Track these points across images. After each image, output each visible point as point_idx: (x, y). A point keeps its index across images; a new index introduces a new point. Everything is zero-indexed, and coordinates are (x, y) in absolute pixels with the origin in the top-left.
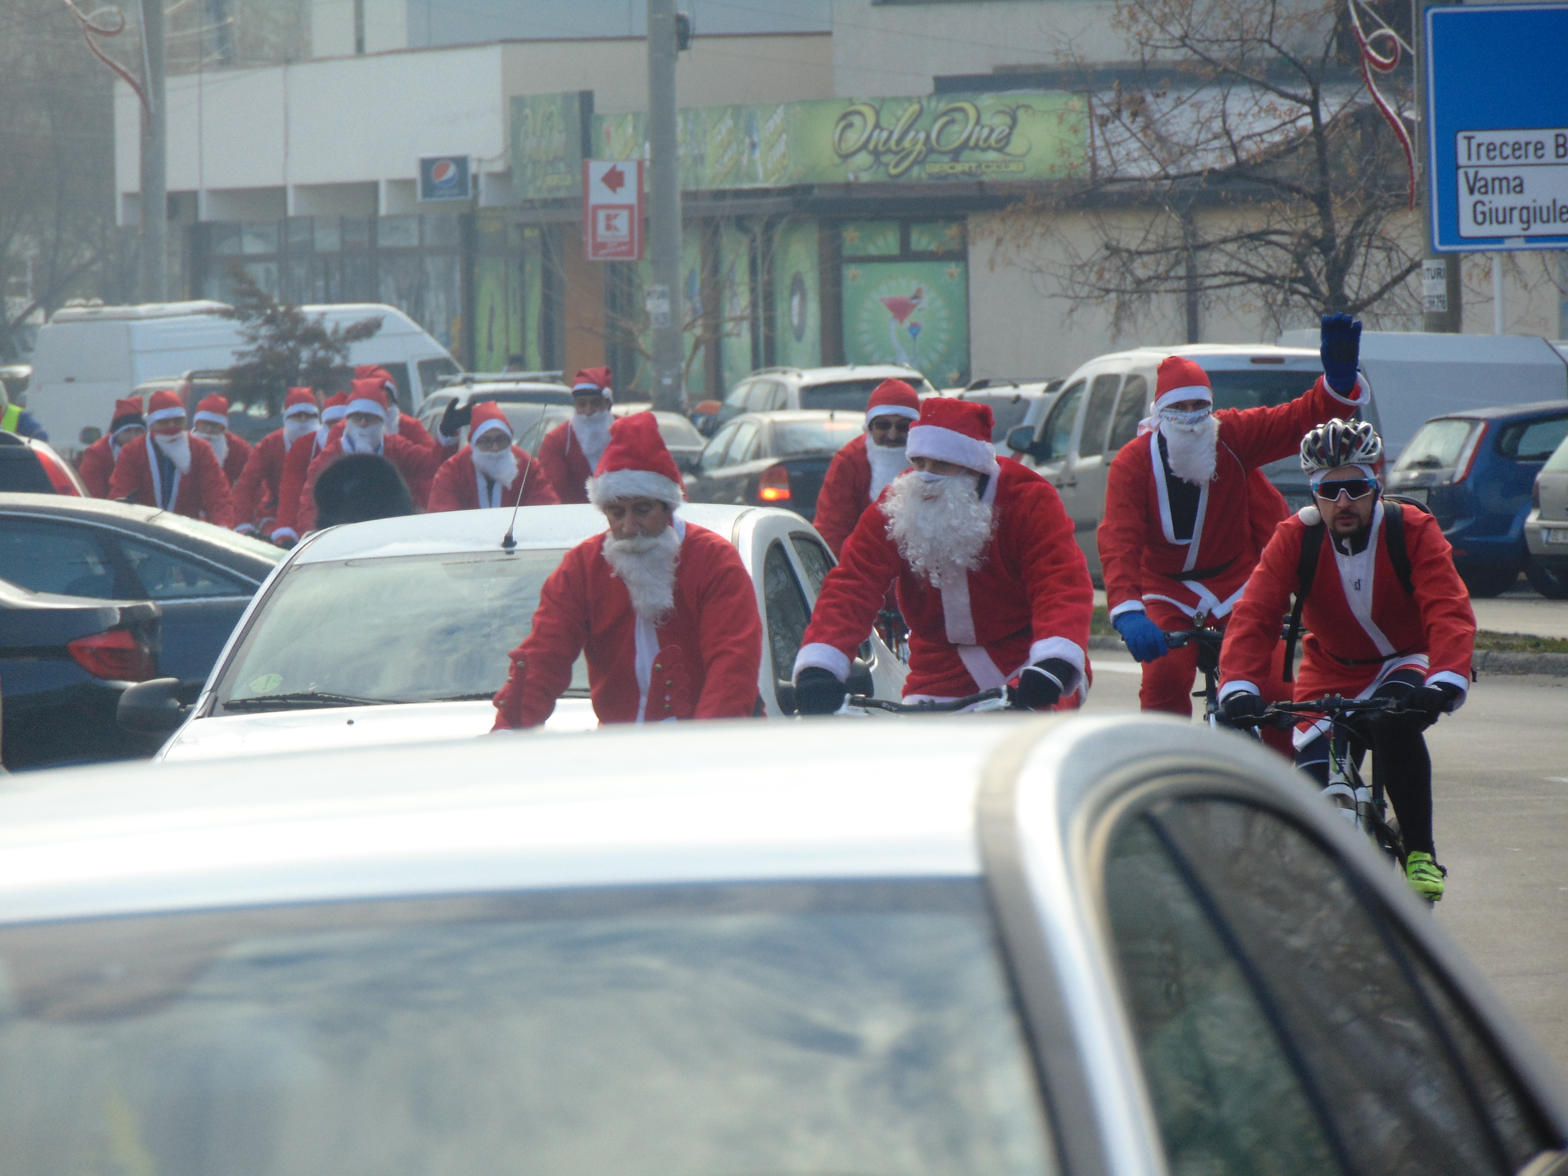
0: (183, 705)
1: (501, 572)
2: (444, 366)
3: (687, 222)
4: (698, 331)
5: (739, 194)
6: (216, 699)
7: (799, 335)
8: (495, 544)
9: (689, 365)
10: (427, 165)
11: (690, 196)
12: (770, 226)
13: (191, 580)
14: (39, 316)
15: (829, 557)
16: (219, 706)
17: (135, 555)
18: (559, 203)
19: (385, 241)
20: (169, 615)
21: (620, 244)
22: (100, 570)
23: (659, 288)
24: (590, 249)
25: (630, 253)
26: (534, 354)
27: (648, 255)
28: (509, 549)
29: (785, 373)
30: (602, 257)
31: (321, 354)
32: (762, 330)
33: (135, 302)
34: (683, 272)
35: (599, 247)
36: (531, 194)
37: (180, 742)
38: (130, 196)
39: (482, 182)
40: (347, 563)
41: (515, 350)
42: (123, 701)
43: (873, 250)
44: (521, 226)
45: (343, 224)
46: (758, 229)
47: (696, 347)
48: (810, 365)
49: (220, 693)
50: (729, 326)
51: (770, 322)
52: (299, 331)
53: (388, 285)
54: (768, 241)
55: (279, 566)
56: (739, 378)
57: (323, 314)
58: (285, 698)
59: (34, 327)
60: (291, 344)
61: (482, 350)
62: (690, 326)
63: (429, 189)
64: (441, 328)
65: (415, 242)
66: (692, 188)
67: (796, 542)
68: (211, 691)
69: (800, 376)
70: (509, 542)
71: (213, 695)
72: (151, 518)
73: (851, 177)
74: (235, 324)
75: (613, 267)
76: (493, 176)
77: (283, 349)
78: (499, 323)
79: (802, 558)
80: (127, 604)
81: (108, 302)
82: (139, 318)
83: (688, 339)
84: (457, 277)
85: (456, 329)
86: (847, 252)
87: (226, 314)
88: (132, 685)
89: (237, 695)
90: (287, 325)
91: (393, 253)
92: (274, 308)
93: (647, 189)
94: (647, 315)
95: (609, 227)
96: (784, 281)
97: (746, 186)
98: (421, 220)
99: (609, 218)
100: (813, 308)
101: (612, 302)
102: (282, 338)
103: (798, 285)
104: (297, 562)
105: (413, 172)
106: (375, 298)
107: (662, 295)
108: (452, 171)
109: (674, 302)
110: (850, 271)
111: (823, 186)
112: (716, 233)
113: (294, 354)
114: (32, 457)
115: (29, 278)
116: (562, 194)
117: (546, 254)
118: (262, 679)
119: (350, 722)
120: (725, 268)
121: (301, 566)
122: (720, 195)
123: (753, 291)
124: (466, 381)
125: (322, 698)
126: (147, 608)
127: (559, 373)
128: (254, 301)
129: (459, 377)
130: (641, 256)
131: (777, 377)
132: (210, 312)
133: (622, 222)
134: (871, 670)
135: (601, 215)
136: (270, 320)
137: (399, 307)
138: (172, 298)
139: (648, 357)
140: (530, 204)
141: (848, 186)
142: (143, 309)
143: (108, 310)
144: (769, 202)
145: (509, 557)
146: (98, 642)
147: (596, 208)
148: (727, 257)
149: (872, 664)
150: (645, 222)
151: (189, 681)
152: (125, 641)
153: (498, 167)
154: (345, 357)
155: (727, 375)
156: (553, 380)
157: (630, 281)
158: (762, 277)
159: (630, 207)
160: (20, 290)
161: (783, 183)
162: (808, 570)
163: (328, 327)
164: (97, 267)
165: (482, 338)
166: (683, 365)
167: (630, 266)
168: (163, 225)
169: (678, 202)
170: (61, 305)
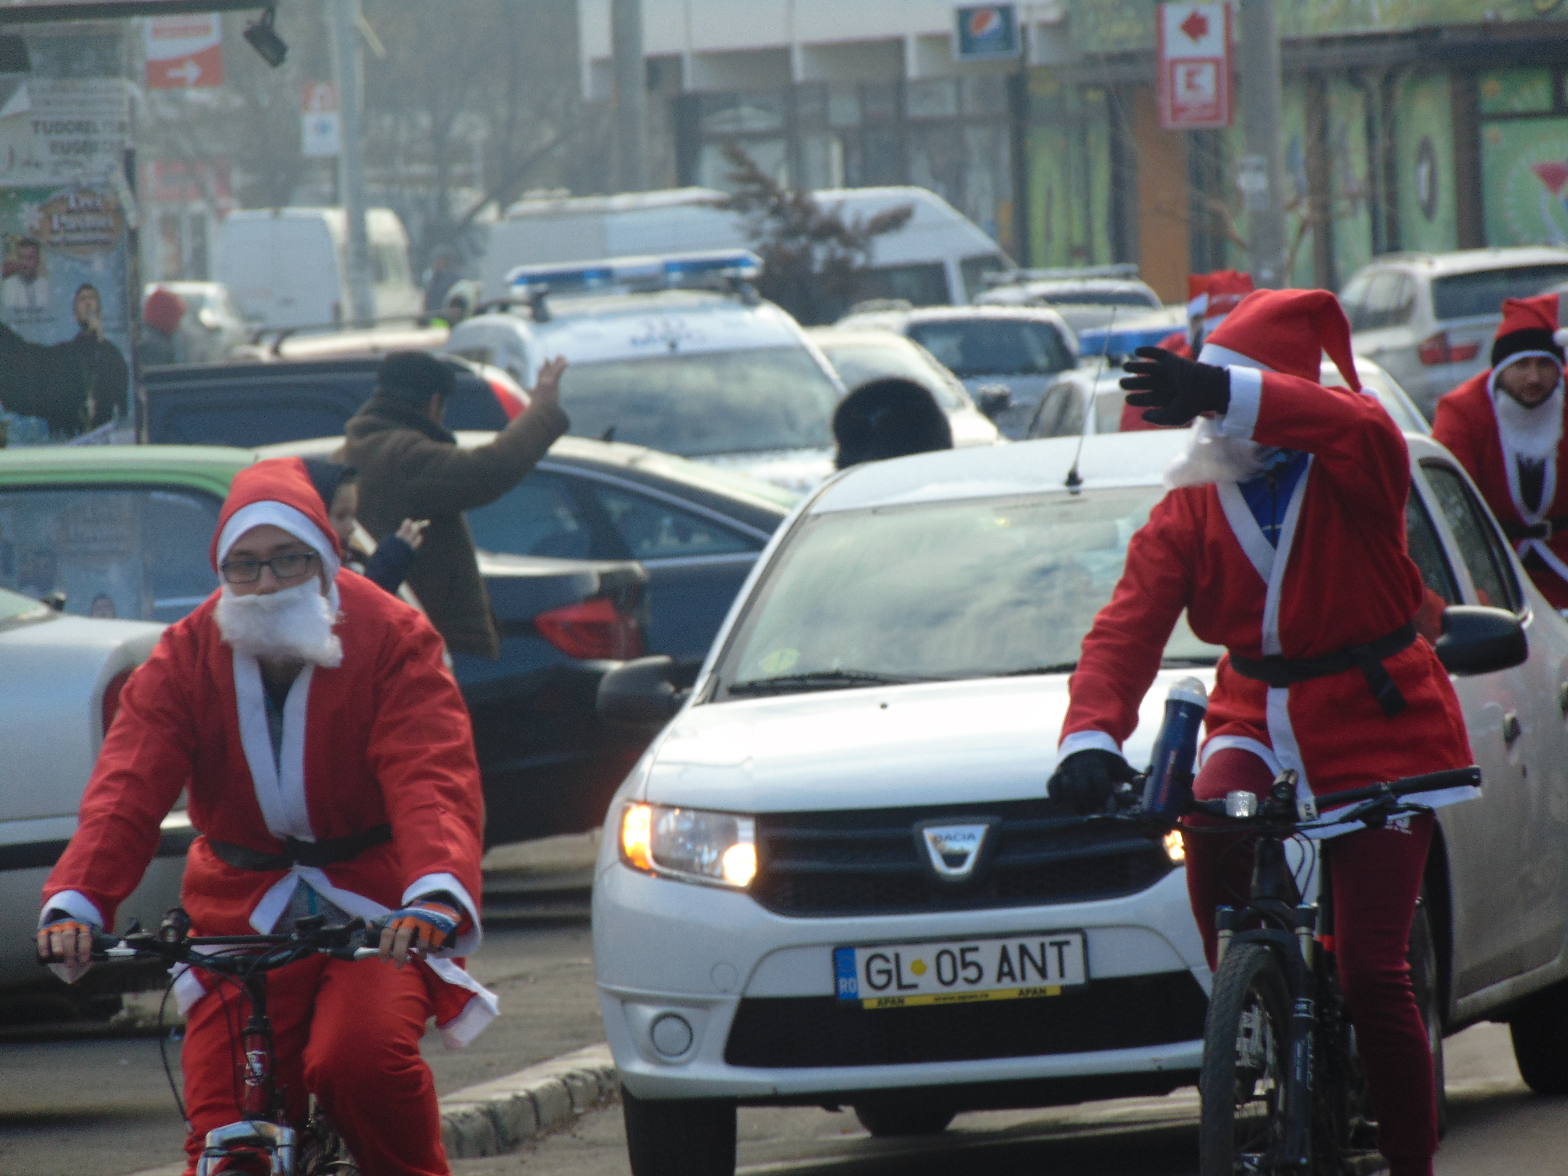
0: (678, 690)
1: (1065, 517)
2: (994, 263)
3: (1287, 76)
4: (1304, 210)
5: (1351, 40)
6: (718, 683)
7: (1429, 210)
8: (1056, 482)
9: (1293, 254)
10: (964, 15)
11: (1289, 44)
12: (1389, 79)
13: (683, 534)
14: (490, 214)
15: (1470, 489)
16: (722, 690)
17: (616, 506)
18: (1127, 58)
19: (916, 110)
20: (660, 579)
21: (1205, 106)
22: (572, 525)
23: (1254, 160)
24: (1167, 113)
25: (1217, 117)
26: (1102, 244)
27: (1239, 118)
28: (1074, 488)
29: (1411, 260)
30: (1183, 123)
31: (840, 252)
32: (1383, 207)
33: (608, 192)
34: (1283, 138)
35: (1178, 110)
36: (1094, 46)
37: (675, 734)
38: (600, 64)
39: (1033, 36)
40: (876, 511)
41: (1078, 238)
42: (604, 687)
43: (1518, 104)
44: (1082, 87)
45: (863, 91)
46: (1374, 82)
47: (1302, 230)
48: (1444, 249)
49: (724, 673)
50: (1342, 205)
51: (1393, 198)
52: (812, 224)
53: (919, 164)
54: (1388, 97)
55: (791, 516)
56: (1355, 268)
57: (840, 204)
58: (802, 678)
59: (484, 229)
60: (803, 240)
61: (1037, 242)
62: (1293, 205)
63: (968, 44)
64: (986, 214)
65: (950, 110)
66: (1292, 33)
67: (1428, 471)
68: (714, 671)
69: (1431, 263)
70: (1073, 479)
71: (714, 677)
72: (633, 460)
73: (1489, 15)
74: (732, 217)
75: (1197, 137)
76: (1048, 28)
77: (792, 246)
78: (1058, 208)
79: (1435, 491)
80: (607, 567)
81: (578, 192)
82: (614, 212)
83: (1292, 222)
84: (1005, 154)
85: (1006, 217)
86: (1487, 106)
87: (722, 205)
88: (615, 666)
89: (745, 676)
90: (795, 218)
91: (926, 125)
92: (780, 196)
93: (1237, 37)
94: (1239, 193)
95: (1190, 86)
96: (1408, 145)
97: (1359, 29)
98: (959, 82)
99: (1190, 75)
100: (1446, 179)
101: (1197, 179)
102: (790, 233)
103: (1426, 150)
104: (815, 510)
105: (946, 23)
106: (904, 180)
107: (1259, 168)
108: (994, 22)
109: (1272, 177)
110: (1491, 132)
111: (1455, 28)
112: (1323, 88)
113: (805, 255)
114: (486, 390)
115: (478, 167)
116: (1131, 46)
117: (1114, 122)
118: (774, 656)
119: (884, 706)
120: (1334, 133)
121: (818, 516)
122: (1325, 42)
123: (1371, 160)
124: (1020, 281)
125: (848, 677)
126: (629, 573)
127: (1133, 267)
128: (754, 188)
129: (1009, 276)
130: (1231, 121)
131: (1400, 265)
132: (701, 203)
133: (1207, 79)
134: (1525, 626)
135: (1181, 73)
136: (777, 211)
137: (934, 190)
138: (656, 185)
139: (1241, 245)
140: (1091, 60)
141: (1486, 27)
142: (620, 201)
143: (575, 204)
144: (1387, 50)
145: (1075, 497)
146: (573, 614)
147: (1174, 63)
148: (1338, 118)
149: (1525, 619)
150: (1235, 79)
151: (687, 660)
152: (605, 612)
153: (1052, 14)
154: (869, 256)
155: (1341, 264)
156: (1127, 276)
157: (1217, 153)
158: (1381, 142)
159: (1216, 61)
160: (467, 181)
161: (1407, 25)
162: (1444, 504)
163: (847, 219)
164: (561, 151)
165: (1037, 226)
166: (1286, 253)
167: (1217, 134)
168: (641, 98)
169: (1275, 53)
170: (517, 198)
